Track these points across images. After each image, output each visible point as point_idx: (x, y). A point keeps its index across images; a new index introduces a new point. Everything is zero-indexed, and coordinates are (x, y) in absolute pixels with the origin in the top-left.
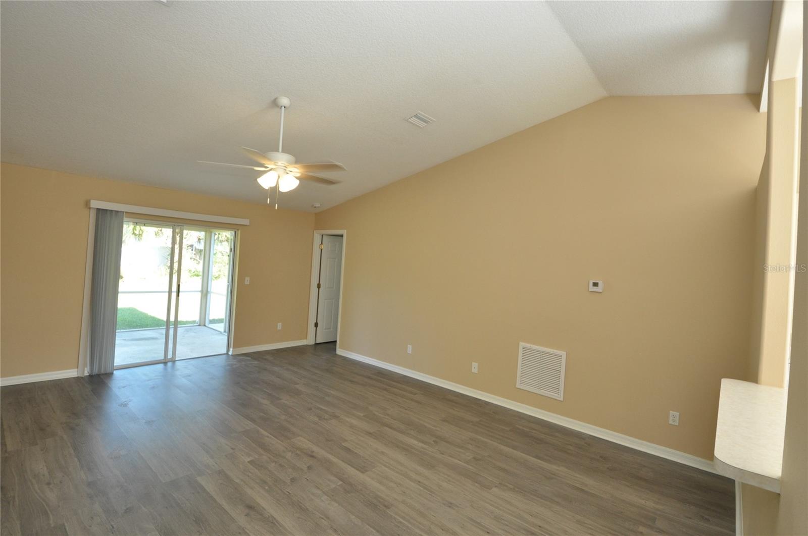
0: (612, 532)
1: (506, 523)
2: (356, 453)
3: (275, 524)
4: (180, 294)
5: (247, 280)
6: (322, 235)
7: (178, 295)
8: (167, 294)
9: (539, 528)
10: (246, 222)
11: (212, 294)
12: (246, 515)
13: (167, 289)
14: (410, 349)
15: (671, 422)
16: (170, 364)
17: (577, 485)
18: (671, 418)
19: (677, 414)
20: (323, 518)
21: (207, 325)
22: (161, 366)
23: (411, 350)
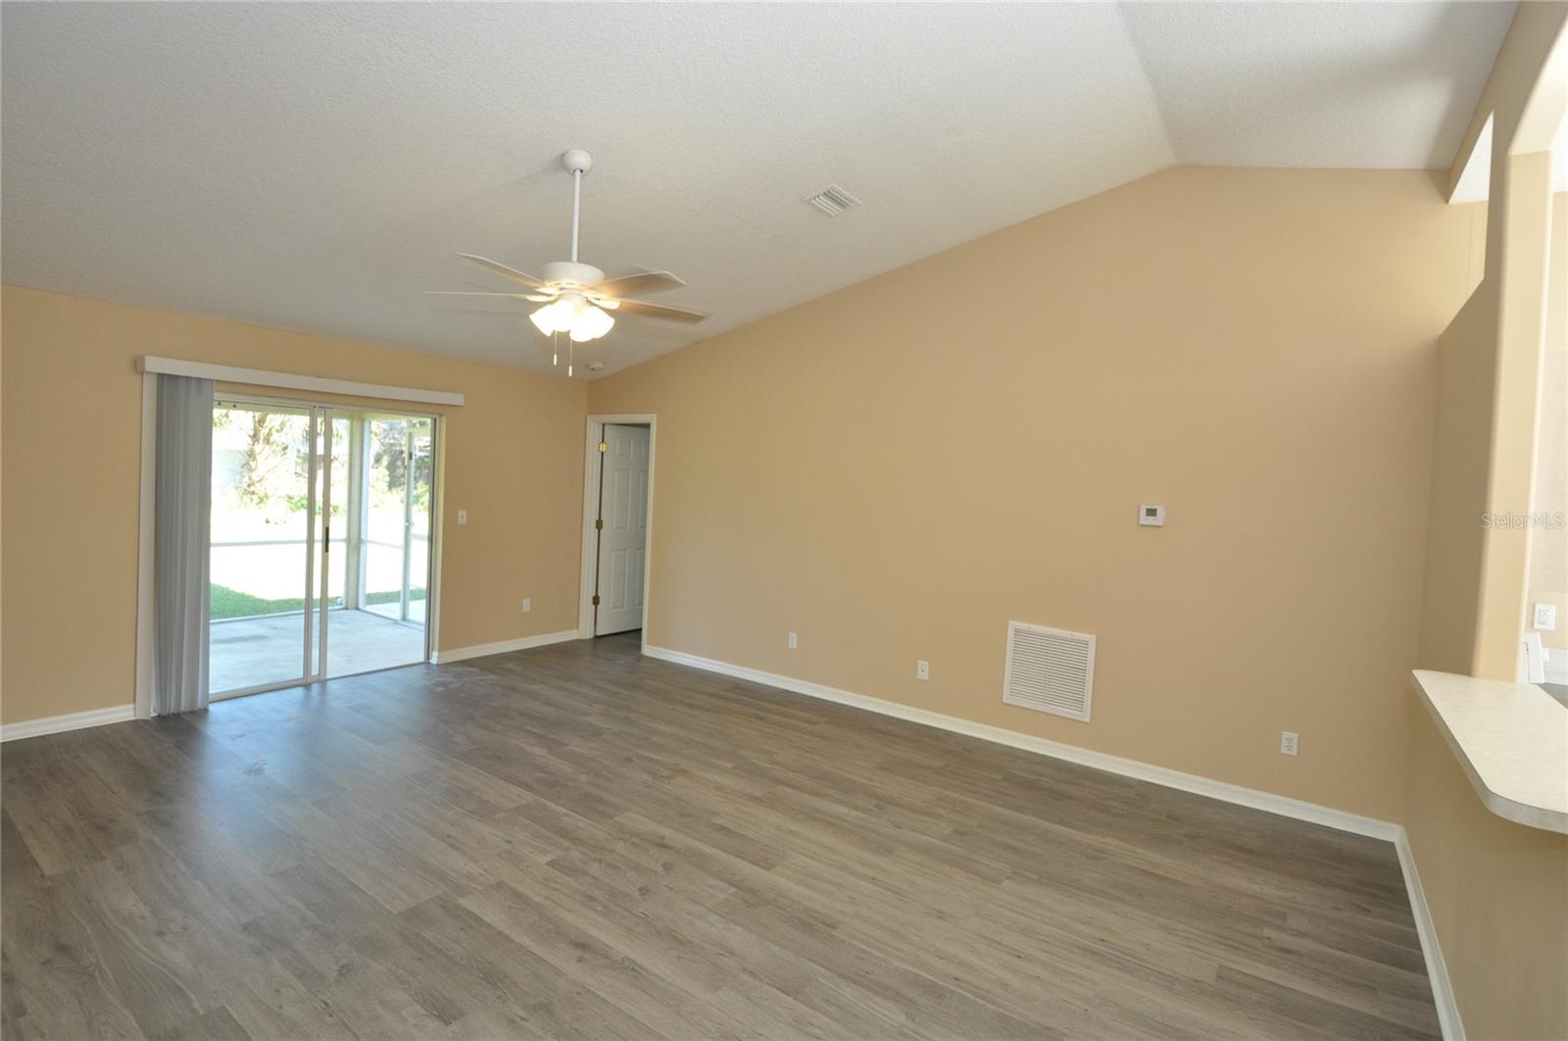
0: (1222, 940)
1: (1044, 938)
2: (743, 835)
3: (638, 972)
4: (331, 545)
5: (462, 517)
6: (604, 425)
7: (326, 549)
8: (304, 546)
9: (1101, 943)
10: (457, 399)
11: (369, 546)
12: (579, 961)
13: (304, 536)
14: (793, 641)
15: (1284, 751)
16: (315, 688)
17: (1145, 868)
18: (1284, 743)
19: (1294, 736)
20: (722, 954)
21: (361, 606)
22: (299, 692)
23: (795, 642)
